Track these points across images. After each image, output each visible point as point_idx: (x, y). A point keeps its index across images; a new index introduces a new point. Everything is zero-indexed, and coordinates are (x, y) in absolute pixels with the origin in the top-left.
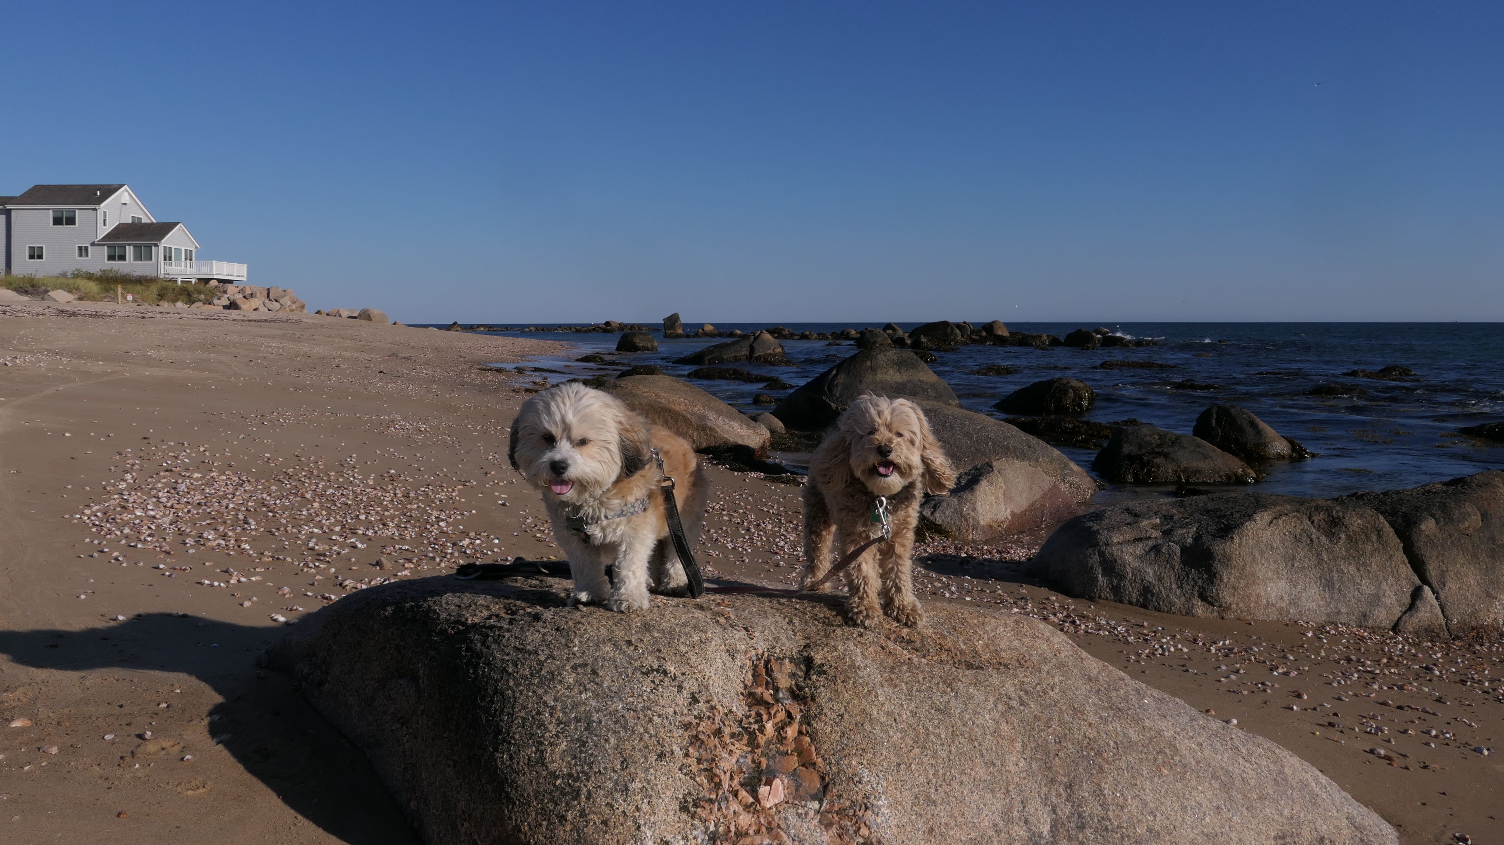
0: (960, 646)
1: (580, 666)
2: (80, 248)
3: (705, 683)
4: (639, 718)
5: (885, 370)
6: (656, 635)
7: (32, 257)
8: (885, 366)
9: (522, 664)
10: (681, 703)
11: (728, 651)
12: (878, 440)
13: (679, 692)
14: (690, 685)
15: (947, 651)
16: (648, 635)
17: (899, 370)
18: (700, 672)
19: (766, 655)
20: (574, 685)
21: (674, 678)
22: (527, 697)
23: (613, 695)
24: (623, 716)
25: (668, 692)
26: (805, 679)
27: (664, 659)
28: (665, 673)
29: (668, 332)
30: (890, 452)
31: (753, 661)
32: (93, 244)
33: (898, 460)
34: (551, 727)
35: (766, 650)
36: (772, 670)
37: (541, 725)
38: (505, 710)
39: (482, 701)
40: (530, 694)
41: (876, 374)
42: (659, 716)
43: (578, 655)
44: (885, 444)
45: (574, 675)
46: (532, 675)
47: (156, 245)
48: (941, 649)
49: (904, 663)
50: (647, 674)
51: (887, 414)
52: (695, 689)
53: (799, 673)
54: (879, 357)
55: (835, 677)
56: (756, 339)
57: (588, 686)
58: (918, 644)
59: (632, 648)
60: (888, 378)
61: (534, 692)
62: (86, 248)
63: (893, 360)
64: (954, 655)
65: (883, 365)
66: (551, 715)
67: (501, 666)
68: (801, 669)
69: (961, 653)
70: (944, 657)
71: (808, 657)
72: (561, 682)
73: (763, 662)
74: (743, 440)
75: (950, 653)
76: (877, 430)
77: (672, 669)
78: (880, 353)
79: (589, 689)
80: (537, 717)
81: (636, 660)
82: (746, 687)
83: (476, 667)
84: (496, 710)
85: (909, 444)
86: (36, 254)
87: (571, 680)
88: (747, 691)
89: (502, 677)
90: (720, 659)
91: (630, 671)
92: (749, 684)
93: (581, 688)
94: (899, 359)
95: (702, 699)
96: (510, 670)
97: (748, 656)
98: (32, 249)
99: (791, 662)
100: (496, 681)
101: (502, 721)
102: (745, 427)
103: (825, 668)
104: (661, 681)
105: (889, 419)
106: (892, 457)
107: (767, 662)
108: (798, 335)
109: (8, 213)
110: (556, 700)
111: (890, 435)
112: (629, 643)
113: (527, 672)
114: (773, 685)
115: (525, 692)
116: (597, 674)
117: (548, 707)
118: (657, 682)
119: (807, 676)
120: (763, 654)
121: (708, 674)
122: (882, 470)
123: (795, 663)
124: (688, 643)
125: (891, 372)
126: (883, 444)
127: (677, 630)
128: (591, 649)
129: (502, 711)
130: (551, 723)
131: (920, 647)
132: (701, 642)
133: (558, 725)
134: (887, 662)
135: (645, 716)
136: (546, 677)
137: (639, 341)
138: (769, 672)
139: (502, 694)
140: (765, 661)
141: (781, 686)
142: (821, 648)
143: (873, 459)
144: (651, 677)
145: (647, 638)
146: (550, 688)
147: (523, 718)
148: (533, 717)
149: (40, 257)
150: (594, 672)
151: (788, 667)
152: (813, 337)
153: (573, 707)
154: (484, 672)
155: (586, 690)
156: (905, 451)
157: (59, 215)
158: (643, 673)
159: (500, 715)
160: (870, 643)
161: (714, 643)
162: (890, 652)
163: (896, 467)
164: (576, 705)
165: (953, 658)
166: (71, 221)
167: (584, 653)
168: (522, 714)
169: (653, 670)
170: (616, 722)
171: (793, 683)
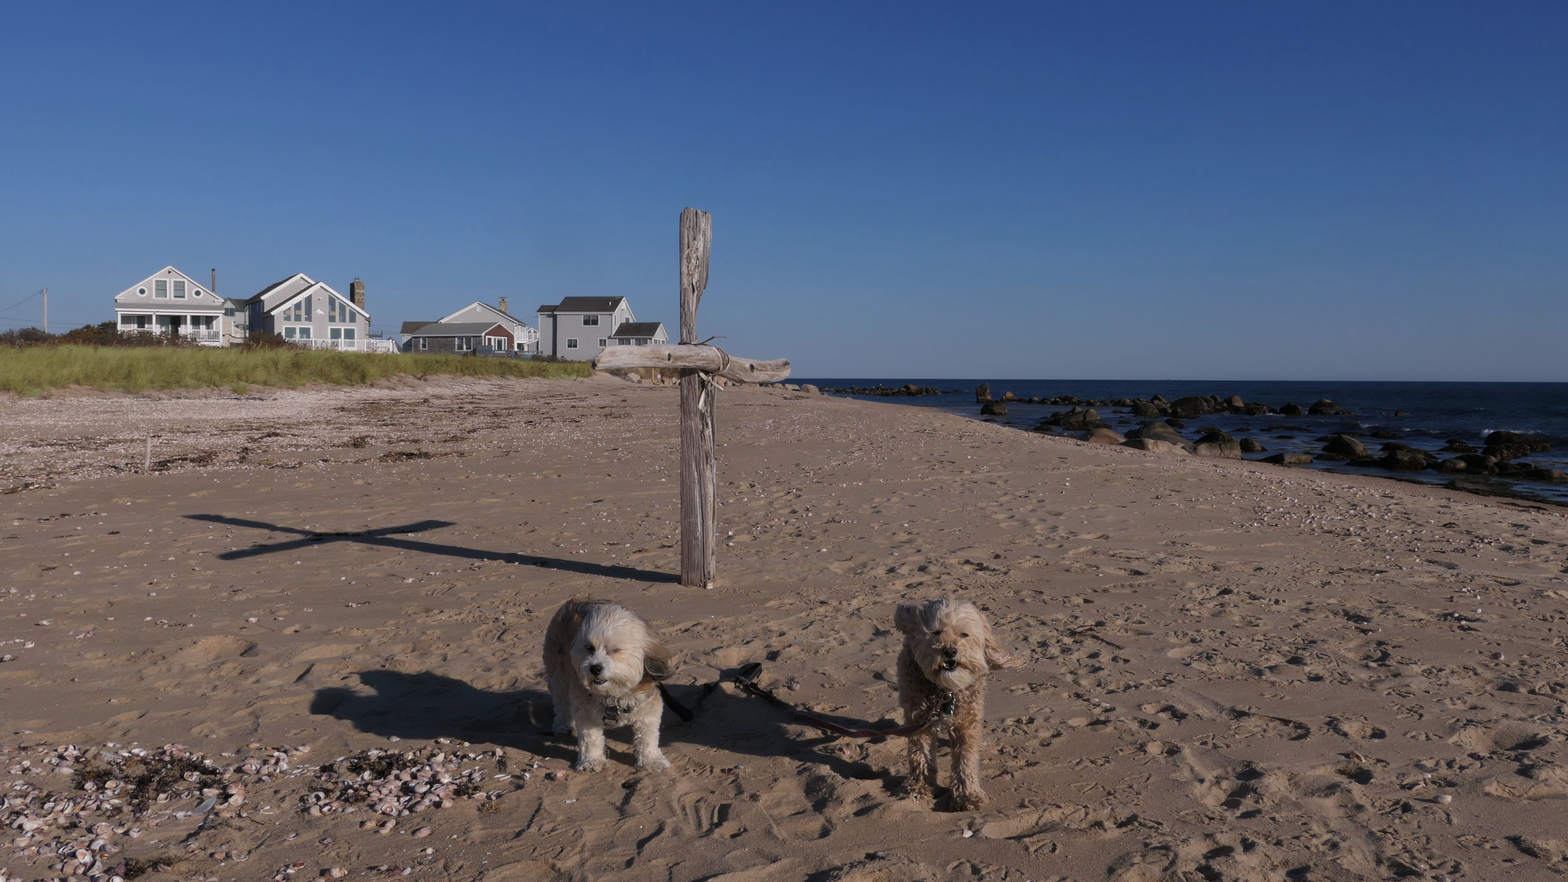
2: (601, 341)
7: (570, 346)
12: (944, 643)
29: (980, 398)
30: (955, 653)
32: (609, 338)
33: (963, 660)
44: (951, 646)
47: (651, 339)
62: (605, 341)
76: (944, 633)
85: (973, 644)
86: (572, 344)
98: (570, 341)
105: (955, 622)
106: (957, 658)
109: (555, 318)
111: (956, 637)
126: (949, 646)
143: (940, 662)
149: (575, 346)
156: (969, 650)
157: (587, 318)
166: (595, 322)
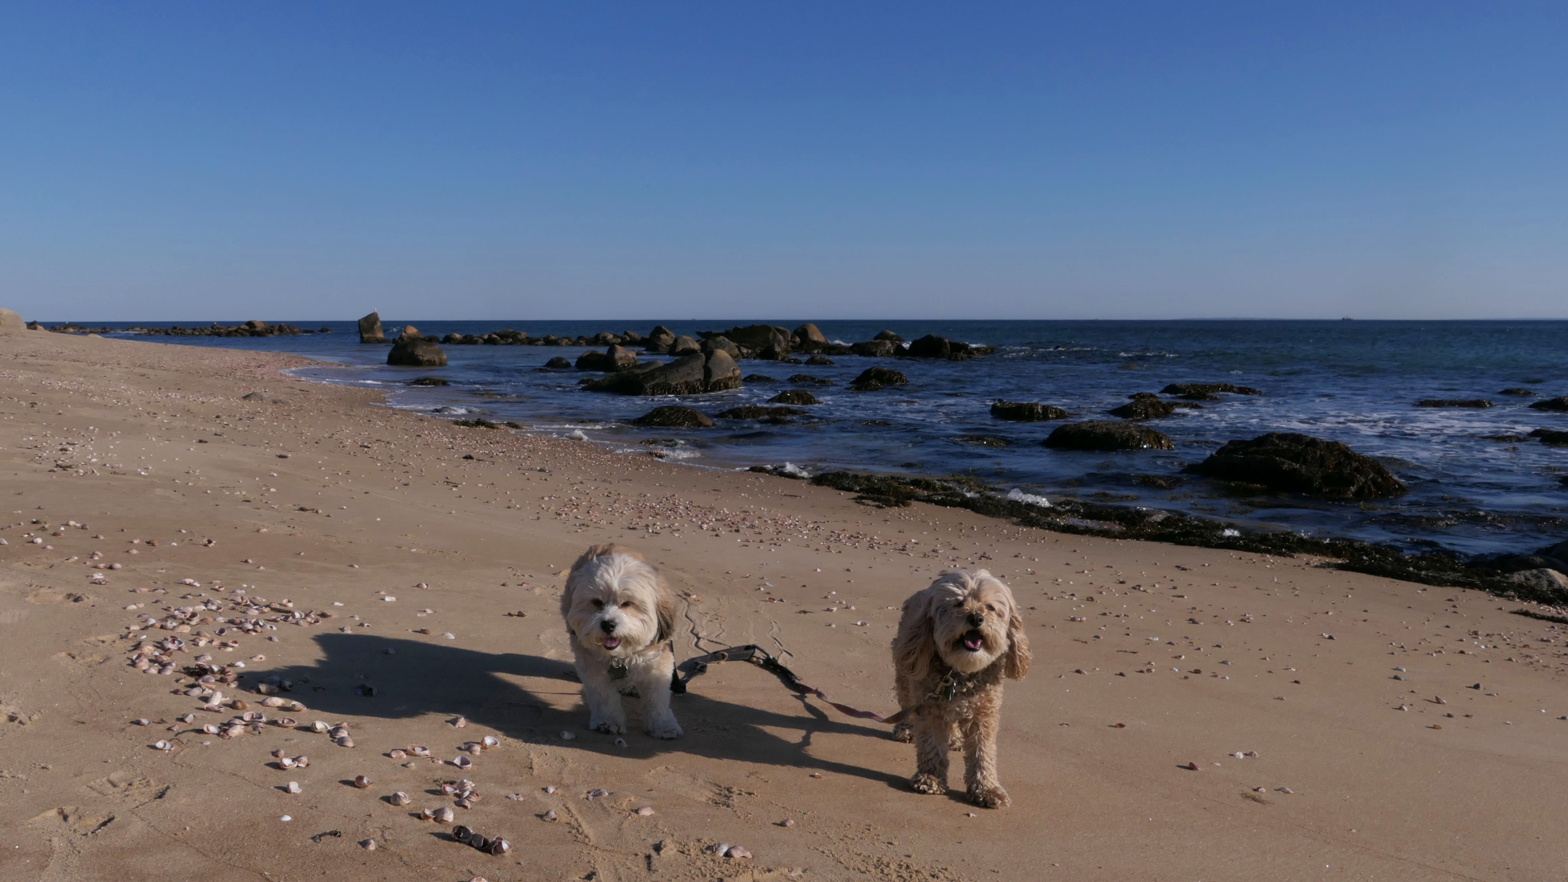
29: (366, 336)
30: (981, 620)
33: (988, 631)
44: (976, 613)
85: (998, 617)
106: (983, 626)
137: (423, 352)
143: (962, 628)
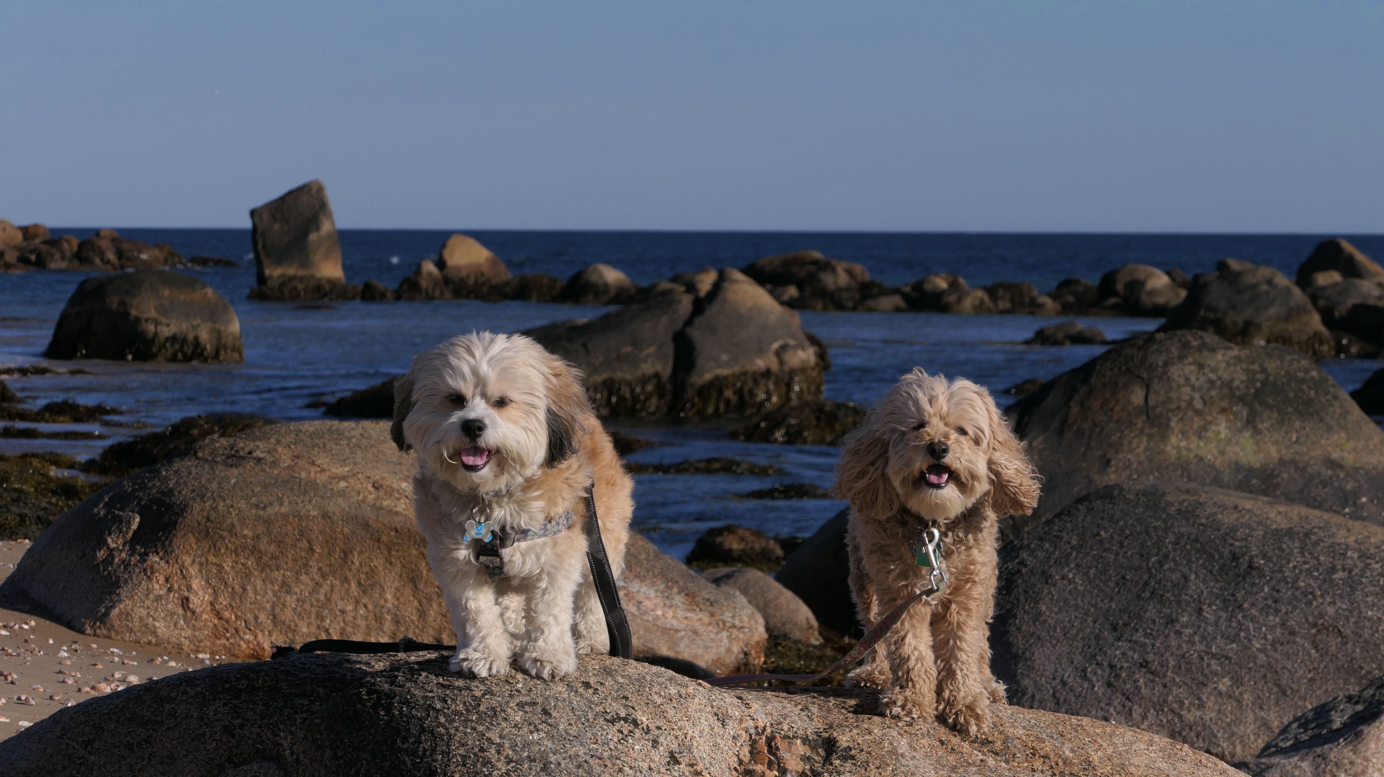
0: (1064, 752)
1: (526, 704)
3: (687, 744)
4: (606, 766)
5: (1198, 422)
6: (621, 680)
8: (1198, 404)
9: (452, 699)
10: (657, 759)
11: (716, 715)
12: (929, 435)
13: (653, 747)
14: (668, 742)
15: (1043, 757)
16: (610, 679)
17: (1251, 422)
18: (680, 729)
19: (769, 730)
20: (523, 724)
21: (648, 731)
22: (465, 733)
23: (571, 738)
24: (586, 761)
25: (638, 745)
26: (824, 765)
27: (633, 708)
28: (635, 723)
29: (274, 272)
30: (945, 451)
31: (751, 735)
33: (956, 465)
34: (499, 765)
35: (768, 725)
36: (777, 749)
37: (487, 762)
38: (438, 748)
39: (403, 743)
40: (469, 730)
41: (1164, 437)
42: (631, 768)
43: (523, 691)
44: (939, 441)
45: (521, 713)
46: (468, 710)
48: (1034, 755)
49: (974, 764)
50: (612, 721)
51: (943, 403)
52: (674, 747)
53: (816, 758)
54: (1175, 372)
55: (867, 762)
56: (700, 306)
57: (540, 727)
58: (998, 745)
59: (591, 691)
60: (1209, 451)
61: (474, 729)
63: (1228, 384)
64: (1053, 764)
65: (1190, 403)
66: (499, 752)
67: (425, 703)
68: (818, 754)
69: (1065, 763)
70: (1038, 764)
71: (829, 738)
72: (505, 719)
73: (764, 737)
74: (673, 644)
75: (1047, 761)
76: (928, 423)
77: (644, 719)
78: (1181, 358)
79: (542, 730)
80: (480, 754)
81: (597, 705)
82: (741, 762)
83: (388, 709)
84: (425, 750)
85: (971, 443)
87: (518, 718)
88: (742, 767)
89: (428, 715)
90: (706, 721)
91: (590, 716)
92: (746, 759)
93: (532, 728)
94: (1251, 381)
95: (684, 760)
96: (438, 706)
97: (743, 725)
99: (804, 744)
100: (420, 719)
101: (436, 761)
102: (679, 600)
103: (853, 752)
104: (631, 732)
105: (945, 409)
106: (948, 459)
107: (770, 740)
108: (896, 291)
110: (501, 737)
111: (947, 429)
112: (587, 685)
113: (461, 708)
114: (779, 766)
115: (461, 728)
116: (550, 715)
117: (494, 744)
118: (626, 732)
119: (827, 760)
120: (764, 729)
121: (690, 733)
122: (933, 478)
123: (810, 746)
124: (663, 694)
125: (1222, 428)
126: (936, 440)
127: (648, 678)
128: (539, 687)
129: (434, 750)
130: (499, 760)
131: (1001, 750)
132: (681, 696)
133: (508, 763)
134: (948, 761)
135: (614, 765)
136: (486, 714)
138: (773, 749)
139: (432, 732)
140: (767, 737)
141: (790, 768)
142: (847, 730)
143: (920, 463)
144: (618, 726)
145: (609, 682)
146: (492, 725)
147: (463, 757)
148: (475, 754)
150: (546, 712)
151: (800, 748)
152: (968, 303)
153: (524, 746)
154: (401, 711)
155: (538, 730)
156: (967, 450)
158: (608, 721)
159: (431, 755)
160: (922, 734)
161: (696, 700)
162: (953, 749)
163: (954, 476)
164: (527, 744)
165: (1052, 767)
167: (530, 690)
168: (462, 751)
169: (620, 719)
170: (579, 767)
171: (808, 767)
